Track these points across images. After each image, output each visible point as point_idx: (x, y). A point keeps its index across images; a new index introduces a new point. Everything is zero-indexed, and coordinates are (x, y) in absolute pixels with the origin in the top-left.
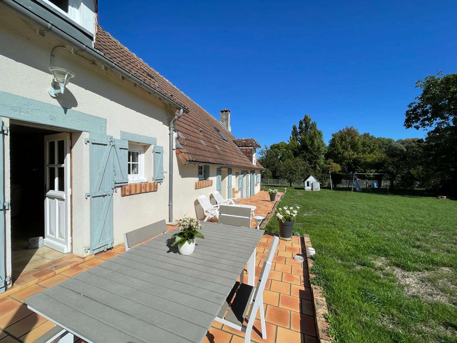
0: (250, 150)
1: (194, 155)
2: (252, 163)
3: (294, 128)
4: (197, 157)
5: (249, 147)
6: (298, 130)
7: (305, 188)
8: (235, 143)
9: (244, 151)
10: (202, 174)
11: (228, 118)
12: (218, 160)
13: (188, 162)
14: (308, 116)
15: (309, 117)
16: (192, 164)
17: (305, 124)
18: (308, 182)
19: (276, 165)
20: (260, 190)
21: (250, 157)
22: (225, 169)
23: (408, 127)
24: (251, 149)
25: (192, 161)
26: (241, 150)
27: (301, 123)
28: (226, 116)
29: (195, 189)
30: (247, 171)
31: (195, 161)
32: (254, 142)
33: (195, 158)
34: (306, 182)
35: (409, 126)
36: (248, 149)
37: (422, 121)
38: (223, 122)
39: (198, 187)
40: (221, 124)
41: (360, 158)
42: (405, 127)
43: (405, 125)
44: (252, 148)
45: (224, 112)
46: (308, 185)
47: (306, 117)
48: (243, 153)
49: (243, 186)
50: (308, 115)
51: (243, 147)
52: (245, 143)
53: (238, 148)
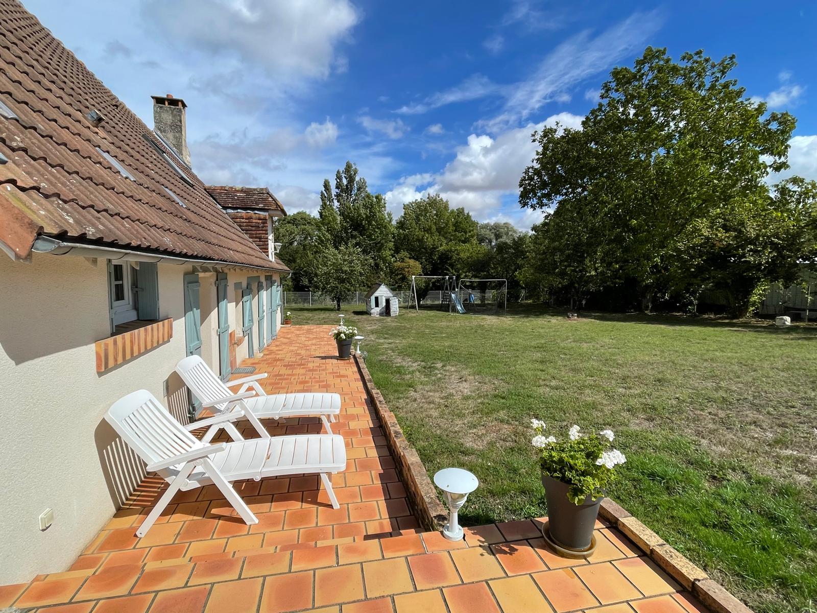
0: (259, 219)
1: (83, 208)
2: (268, 256)
3: (326, 186)
4: (103, 220)
5: (256, 212)
6: (334, 191)
7: (372, 311)
8: (212, 196)
9: (243, 220)
10: (123, 298)
11: (179, 123)
12: (191, 241)
13: (53, 246)
14: (353, 165)
15: (354, 167)
16: (79, 257)
17: (346, 179)
18: (377, 298)
19: (298, 261)
20: (281, 324)
21: (260, 238)
22: (208, 274)
23: (524, 207)
24: (262, 217)
25: (82, 239)
26: (234, 218)
27: (339, 177)
28: (174, 116)
29: (100, 374)
30: (259, 276)
31: (99, 242)
32: (270, 199)
33: (93, 225)
34: (373, 298)
35: (525, 205)
36: (254, 216)
37: (539, 198)
38: (165, 131)
39: (116, 360)
40: (156, 135)
41: (451, 251)
42: (520, 206)
43: (520, 201)
44: (266, 214)
45: (166, 103)
46: (377, 305)
47: (348, 167)
48: (240, 226)
49: (252, 322)
50: (352, 163)
51: (239, 211)
52: (242, 200)
53: (224, 211)
